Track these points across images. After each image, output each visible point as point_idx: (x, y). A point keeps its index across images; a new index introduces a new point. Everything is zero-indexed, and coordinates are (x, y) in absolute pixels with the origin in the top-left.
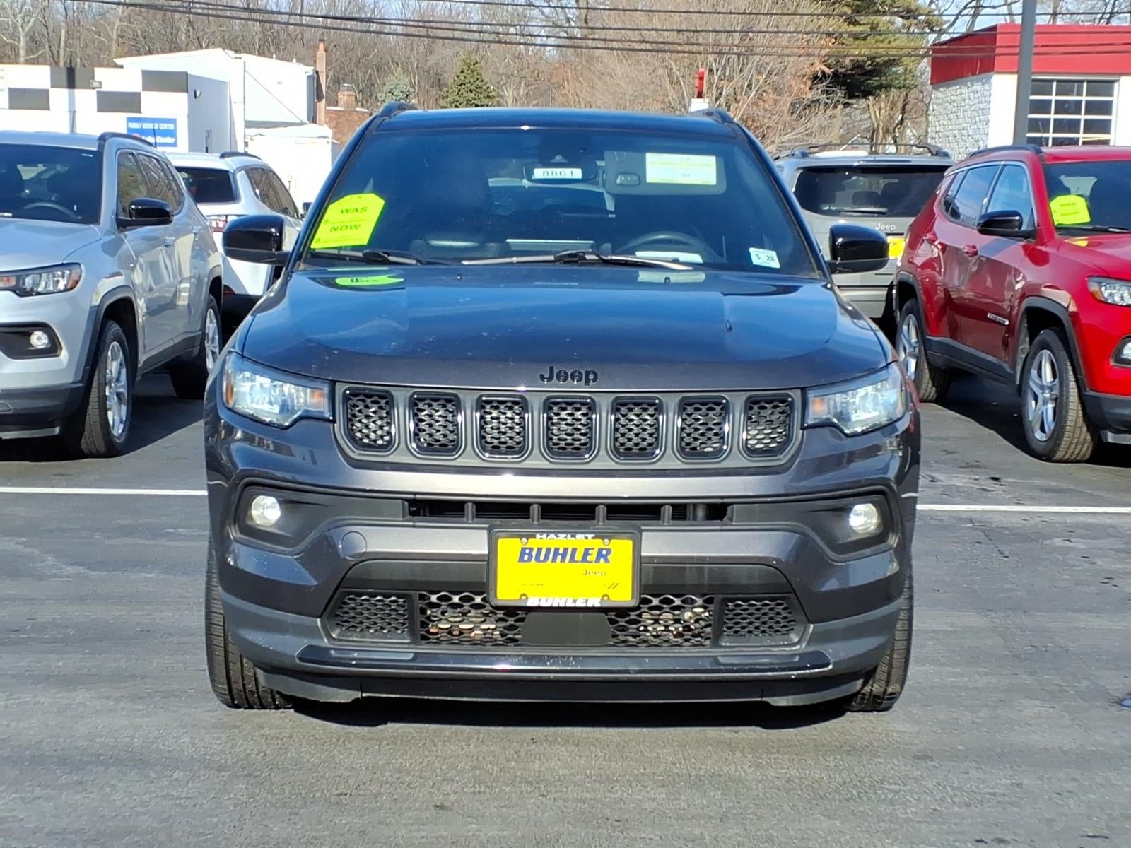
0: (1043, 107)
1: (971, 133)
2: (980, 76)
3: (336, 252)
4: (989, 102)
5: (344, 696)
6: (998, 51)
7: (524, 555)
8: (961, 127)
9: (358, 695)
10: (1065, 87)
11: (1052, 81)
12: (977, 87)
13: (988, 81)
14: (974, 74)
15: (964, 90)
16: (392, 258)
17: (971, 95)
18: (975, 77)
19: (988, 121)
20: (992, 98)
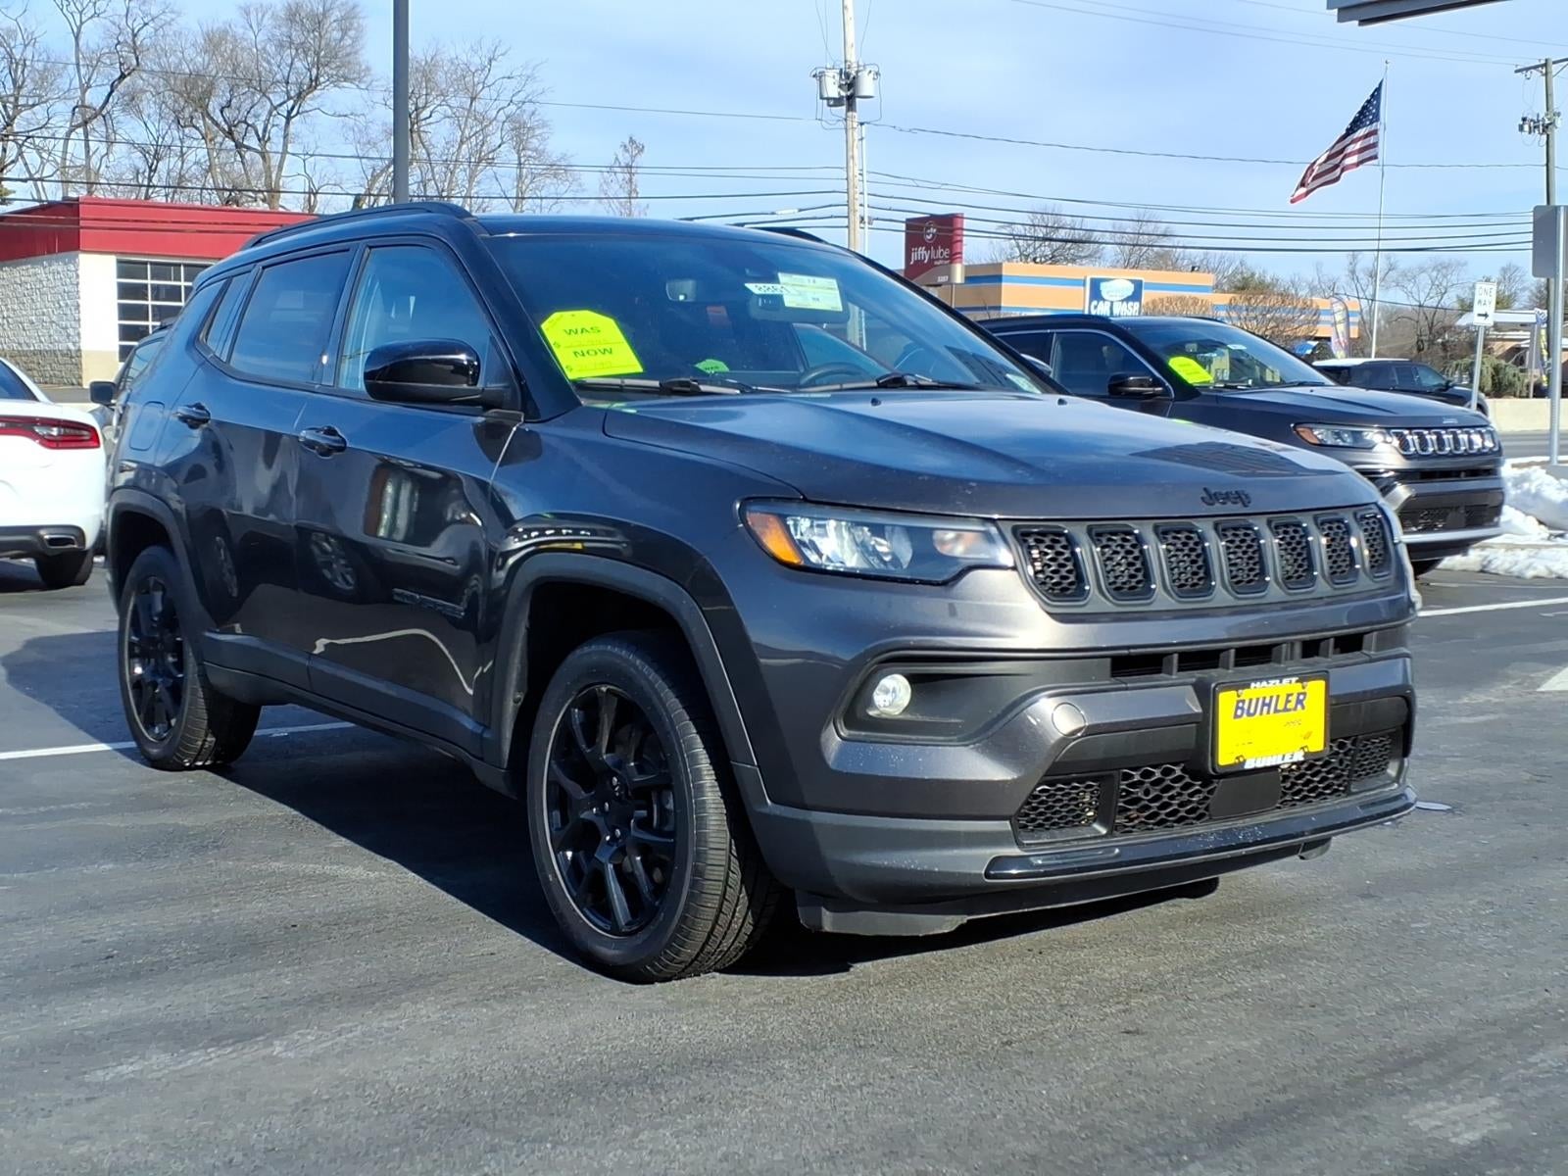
0: (139, 292)
1: (54, 318)
2: (60, 255)
3: (618, 381)
4: (78, 284)
5: (948, 923)
6: (82, 223)
7: (1240, 710)
8: (39, 312)
9: (965, 919)
10: (160, 271)
11: (146, 263)
12: (58, 267)
13: (74, 261)
14: (51, 251)
15: (39, 270)
16: (703, 388)
17: (51, 277)
18: (54, 256)
19: (78, 306)
20: (81, 280)
